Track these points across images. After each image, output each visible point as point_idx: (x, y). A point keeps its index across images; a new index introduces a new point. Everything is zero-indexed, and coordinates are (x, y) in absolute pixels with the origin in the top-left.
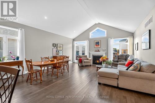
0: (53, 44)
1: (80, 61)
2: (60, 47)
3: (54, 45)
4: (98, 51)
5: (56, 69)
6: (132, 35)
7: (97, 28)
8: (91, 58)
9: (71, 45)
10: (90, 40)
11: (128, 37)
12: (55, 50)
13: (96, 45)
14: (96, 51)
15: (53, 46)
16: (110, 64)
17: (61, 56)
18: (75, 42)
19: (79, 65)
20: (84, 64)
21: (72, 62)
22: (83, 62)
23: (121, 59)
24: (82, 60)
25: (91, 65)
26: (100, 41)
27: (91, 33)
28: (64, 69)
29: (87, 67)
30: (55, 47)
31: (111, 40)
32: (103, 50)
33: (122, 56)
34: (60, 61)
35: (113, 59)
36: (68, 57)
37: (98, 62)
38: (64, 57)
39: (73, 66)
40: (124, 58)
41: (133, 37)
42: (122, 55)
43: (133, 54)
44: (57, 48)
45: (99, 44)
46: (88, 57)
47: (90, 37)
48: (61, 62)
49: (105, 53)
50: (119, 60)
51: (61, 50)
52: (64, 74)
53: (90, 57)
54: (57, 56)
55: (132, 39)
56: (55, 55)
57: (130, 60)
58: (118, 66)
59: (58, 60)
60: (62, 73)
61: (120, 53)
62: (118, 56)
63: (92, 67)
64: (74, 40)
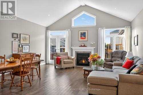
0: (13, 34)
1: (58, 61)
2: (25, 39)
3: (15, 36)
4: (84, 46)
5: (19, 75)
6: (130, 24)
7: (83, 13)
8: (74, 57)
9: (43, 37)
10: (72, 30)
11: (124, 27)
12: (16, 43)
13: (81, 37)
14: (81, 46)
15: (13, 37)
16: (100, 65)
17: (26, 54)
18: (50, 33)
19: (55, 67)
20: (63, 66)
21: (44, 63)
22: (62, 63)
23: (115, 57)
24: (61, 60)
25: (73, 67)
26: (86, 32)
27: (73, 20)
28: (32, 75)
29: (68, 70)
30: (17, 40)
31: (103, 30)
32: (92, 45)
33: (116, 53)
34: (26, 62)
35: (104, 58)
36: (39, 56)
37: (84, 62)
38: (32, 55)
39: (46, 69)
40: (120, 55)
41: (131, 28)
42: (117, 51)
43: (131, 50)
44: (20, 40)
45: (85, 36)
46: (69, 55)
47: (73, 25)
48: (28, 64)
49: (94, 49)
50: (113, 59)
51: (26, 45)
52: (34, 83)
53: (72, 55)
54: (20, 53)
55: (129, 30)
56: (16, 52)
57: (129, 58)
58: (114, 67)
59: (22, 61)
60: (30, 82)
61: (114, 50)
62: (112, 53)
63: (75, 69)
64: (48, 29)
